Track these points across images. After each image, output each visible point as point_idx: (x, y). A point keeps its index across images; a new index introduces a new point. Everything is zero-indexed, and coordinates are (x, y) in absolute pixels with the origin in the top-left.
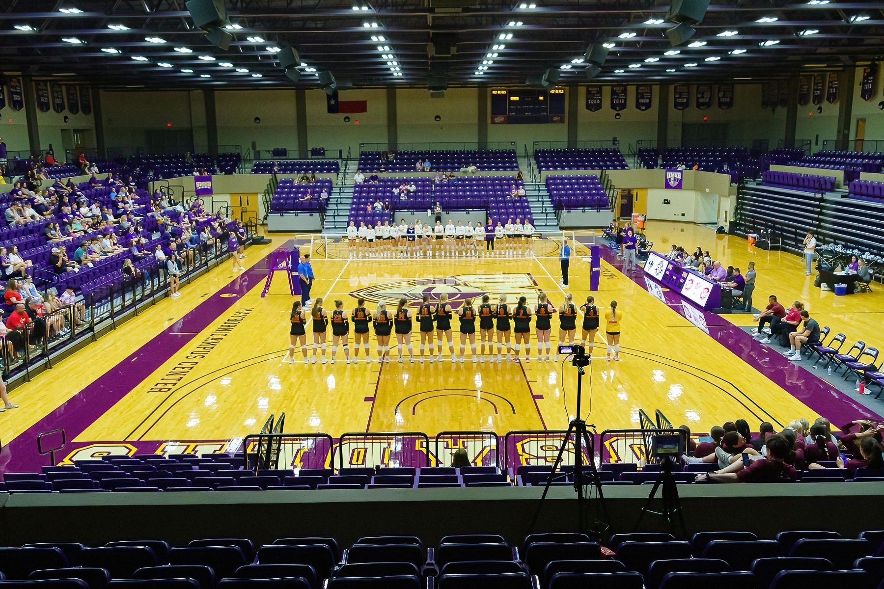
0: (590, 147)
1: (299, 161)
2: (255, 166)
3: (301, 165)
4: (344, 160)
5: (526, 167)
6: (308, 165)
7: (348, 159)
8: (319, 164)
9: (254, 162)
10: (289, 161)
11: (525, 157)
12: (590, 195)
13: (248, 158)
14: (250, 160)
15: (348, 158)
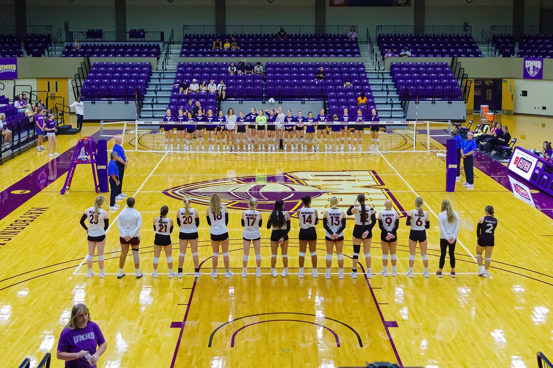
0: (439, 32)
1: (115, 44)
2: (66, 48)
3: (117, 47)
4: (165, 43)
5: (368, 53)
6: (125, 47)
7: (170, 43)
8: (138, 47)
9: (66, 44)
10: (104, 43)
11: (367, 42)
12: (440, 84)
13: (59, 40)
14: (61, 42)
15: (170, 41)
